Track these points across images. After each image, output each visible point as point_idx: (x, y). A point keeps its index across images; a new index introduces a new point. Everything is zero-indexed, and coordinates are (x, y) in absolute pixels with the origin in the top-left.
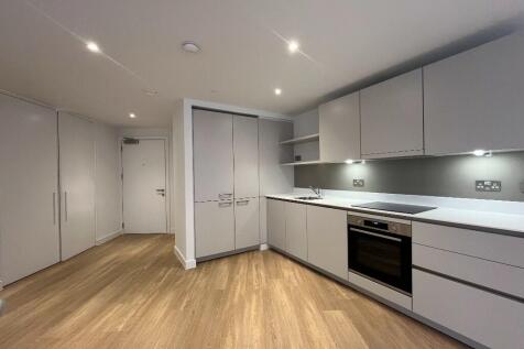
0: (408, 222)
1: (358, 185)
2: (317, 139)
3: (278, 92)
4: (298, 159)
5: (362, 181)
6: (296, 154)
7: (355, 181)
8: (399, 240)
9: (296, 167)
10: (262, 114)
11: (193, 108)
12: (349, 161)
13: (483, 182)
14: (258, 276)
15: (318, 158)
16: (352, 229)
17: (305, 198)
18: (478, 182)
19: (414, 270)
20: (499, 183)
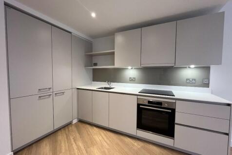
0: (174, 101)
1: (132, 80)
2: (113, 53)
3: (93, 15)
4: (95, 64)
5: (134, 78)
6: (94, 62)
7: (130, 78)
8: (170, 111)
9: (93, 69)
10: (74, 32)
11: (6, 4)
12: (130, 68)
13: (189, 79)
14: (79, 148)
15: (114, 65)
16: (141, 106)
17: (102, 88)
18: (187, 80)
19: (176, 126)
20: (195, 80)
